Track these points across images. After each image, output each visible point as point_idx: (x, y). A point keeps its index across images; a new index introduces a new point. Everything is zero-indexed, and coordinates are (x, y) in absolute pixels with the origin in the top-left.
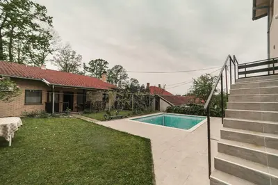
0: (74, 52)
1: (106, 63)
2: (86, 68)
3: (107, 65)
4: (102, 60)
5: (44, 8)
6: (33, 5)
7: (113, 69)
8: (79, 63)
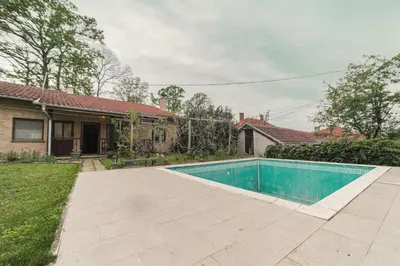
0: (138, 80)
1: (181, 91)
2: (154, 100)
3: (183, 94)
4: (175, 88)
5: (92, 21)
6: (81, 20)
7: (193, 99)
8: (145, 94)
